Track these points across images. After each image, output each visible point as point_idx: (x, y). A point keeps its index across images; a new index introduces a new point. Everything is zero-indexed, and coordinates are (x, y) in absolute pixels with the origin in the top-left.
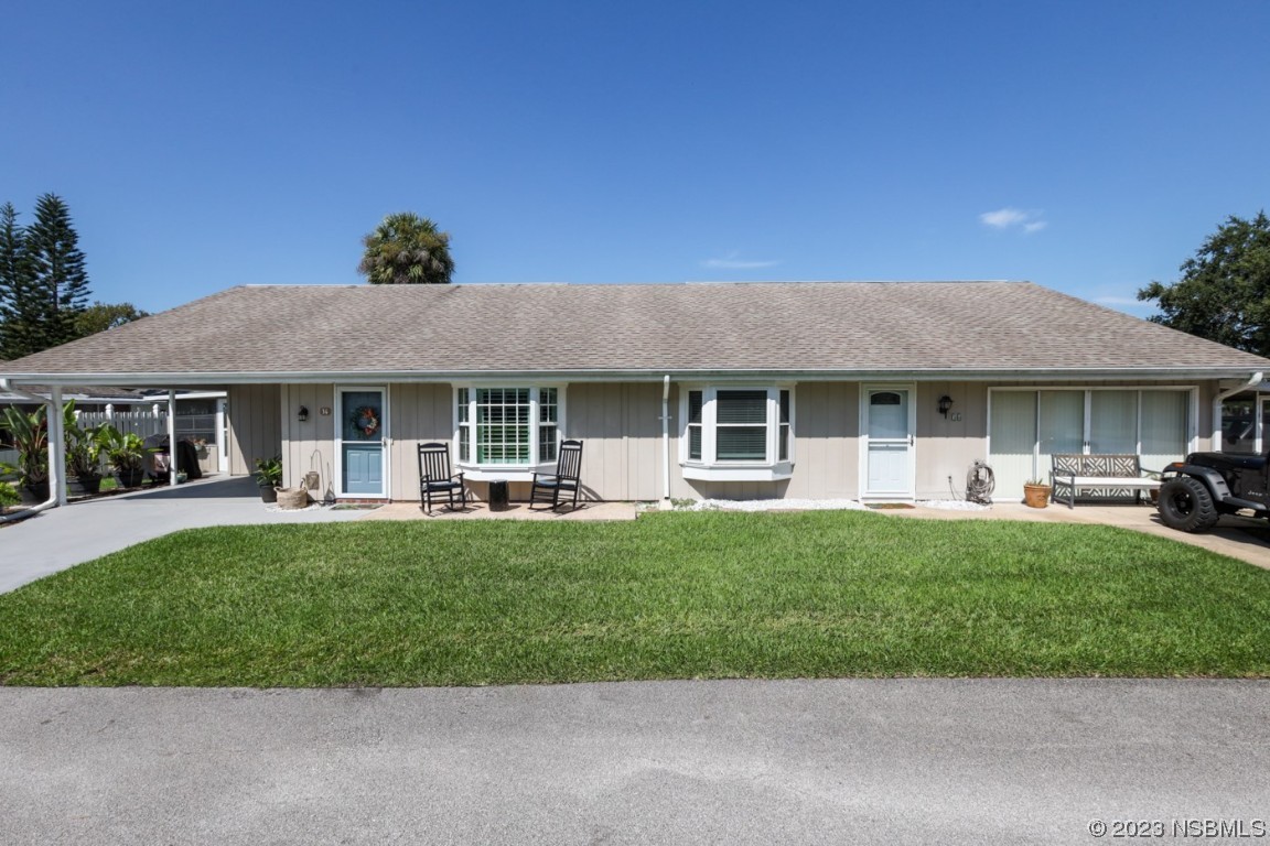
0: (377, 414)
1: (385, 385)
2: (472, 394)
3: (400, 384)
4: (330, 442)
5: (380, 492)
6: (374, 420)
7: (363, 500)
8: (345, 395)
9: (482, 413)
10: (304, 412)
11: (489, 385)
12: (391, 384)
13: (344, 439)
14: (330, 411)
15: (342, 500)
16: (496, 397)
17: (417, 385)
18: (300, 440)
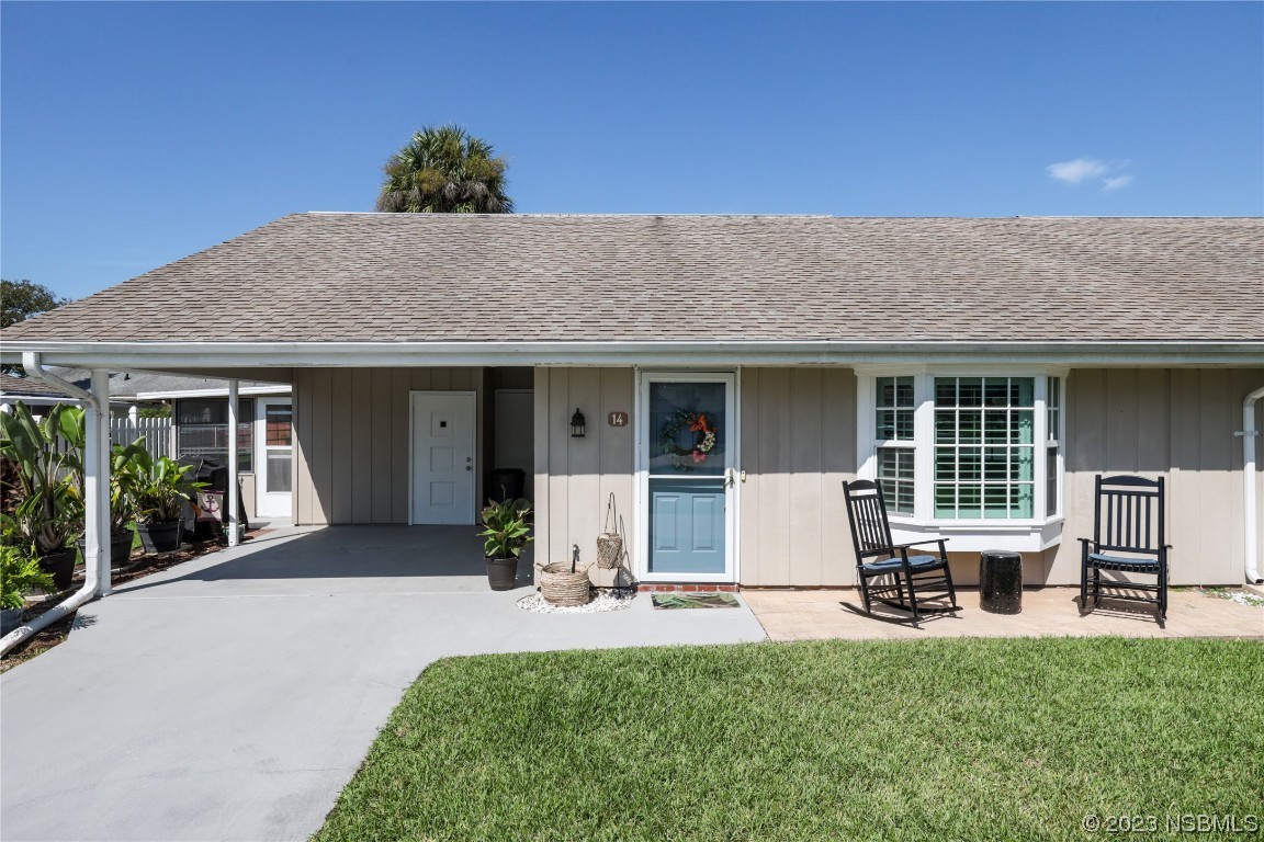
0: (716, 424)
1: (731, 370)
2: (924, 386)
3: (760, 369)
4: (628, 476)
5: (723, 570)
6: (710, 435)
7: (688, 586)
8: (654, 387)
9: (943, 423)
10: (579, 419)
11: (959, 370)
12: (743, 369)
13: (652, 472)
14: (627, 419)
15: (647, 586)
16: (970, 392)
17: (790, 371)
18: (569, 473)
